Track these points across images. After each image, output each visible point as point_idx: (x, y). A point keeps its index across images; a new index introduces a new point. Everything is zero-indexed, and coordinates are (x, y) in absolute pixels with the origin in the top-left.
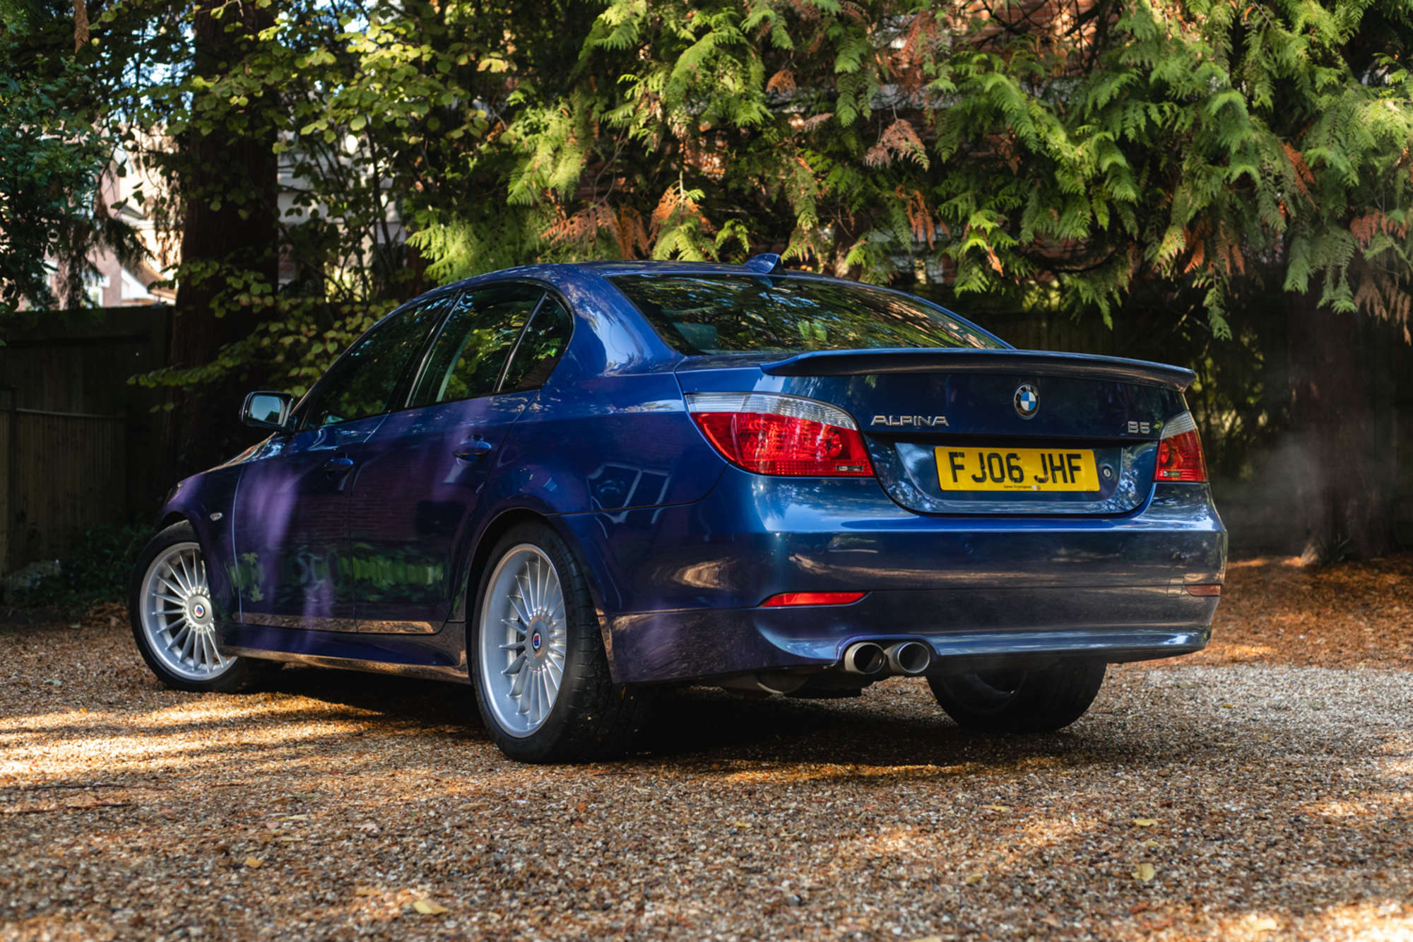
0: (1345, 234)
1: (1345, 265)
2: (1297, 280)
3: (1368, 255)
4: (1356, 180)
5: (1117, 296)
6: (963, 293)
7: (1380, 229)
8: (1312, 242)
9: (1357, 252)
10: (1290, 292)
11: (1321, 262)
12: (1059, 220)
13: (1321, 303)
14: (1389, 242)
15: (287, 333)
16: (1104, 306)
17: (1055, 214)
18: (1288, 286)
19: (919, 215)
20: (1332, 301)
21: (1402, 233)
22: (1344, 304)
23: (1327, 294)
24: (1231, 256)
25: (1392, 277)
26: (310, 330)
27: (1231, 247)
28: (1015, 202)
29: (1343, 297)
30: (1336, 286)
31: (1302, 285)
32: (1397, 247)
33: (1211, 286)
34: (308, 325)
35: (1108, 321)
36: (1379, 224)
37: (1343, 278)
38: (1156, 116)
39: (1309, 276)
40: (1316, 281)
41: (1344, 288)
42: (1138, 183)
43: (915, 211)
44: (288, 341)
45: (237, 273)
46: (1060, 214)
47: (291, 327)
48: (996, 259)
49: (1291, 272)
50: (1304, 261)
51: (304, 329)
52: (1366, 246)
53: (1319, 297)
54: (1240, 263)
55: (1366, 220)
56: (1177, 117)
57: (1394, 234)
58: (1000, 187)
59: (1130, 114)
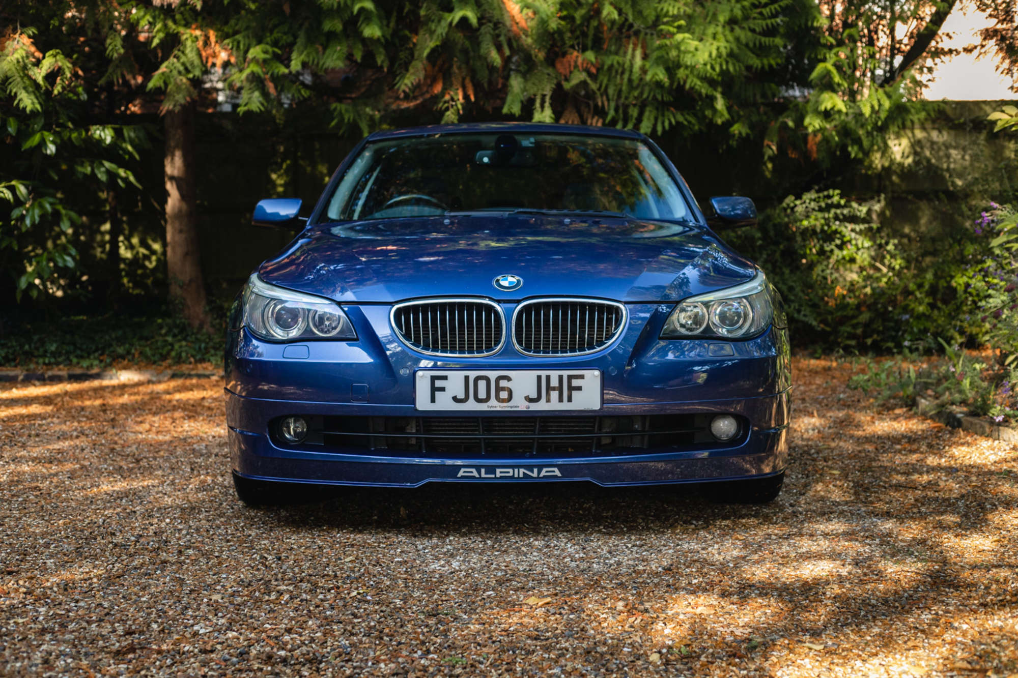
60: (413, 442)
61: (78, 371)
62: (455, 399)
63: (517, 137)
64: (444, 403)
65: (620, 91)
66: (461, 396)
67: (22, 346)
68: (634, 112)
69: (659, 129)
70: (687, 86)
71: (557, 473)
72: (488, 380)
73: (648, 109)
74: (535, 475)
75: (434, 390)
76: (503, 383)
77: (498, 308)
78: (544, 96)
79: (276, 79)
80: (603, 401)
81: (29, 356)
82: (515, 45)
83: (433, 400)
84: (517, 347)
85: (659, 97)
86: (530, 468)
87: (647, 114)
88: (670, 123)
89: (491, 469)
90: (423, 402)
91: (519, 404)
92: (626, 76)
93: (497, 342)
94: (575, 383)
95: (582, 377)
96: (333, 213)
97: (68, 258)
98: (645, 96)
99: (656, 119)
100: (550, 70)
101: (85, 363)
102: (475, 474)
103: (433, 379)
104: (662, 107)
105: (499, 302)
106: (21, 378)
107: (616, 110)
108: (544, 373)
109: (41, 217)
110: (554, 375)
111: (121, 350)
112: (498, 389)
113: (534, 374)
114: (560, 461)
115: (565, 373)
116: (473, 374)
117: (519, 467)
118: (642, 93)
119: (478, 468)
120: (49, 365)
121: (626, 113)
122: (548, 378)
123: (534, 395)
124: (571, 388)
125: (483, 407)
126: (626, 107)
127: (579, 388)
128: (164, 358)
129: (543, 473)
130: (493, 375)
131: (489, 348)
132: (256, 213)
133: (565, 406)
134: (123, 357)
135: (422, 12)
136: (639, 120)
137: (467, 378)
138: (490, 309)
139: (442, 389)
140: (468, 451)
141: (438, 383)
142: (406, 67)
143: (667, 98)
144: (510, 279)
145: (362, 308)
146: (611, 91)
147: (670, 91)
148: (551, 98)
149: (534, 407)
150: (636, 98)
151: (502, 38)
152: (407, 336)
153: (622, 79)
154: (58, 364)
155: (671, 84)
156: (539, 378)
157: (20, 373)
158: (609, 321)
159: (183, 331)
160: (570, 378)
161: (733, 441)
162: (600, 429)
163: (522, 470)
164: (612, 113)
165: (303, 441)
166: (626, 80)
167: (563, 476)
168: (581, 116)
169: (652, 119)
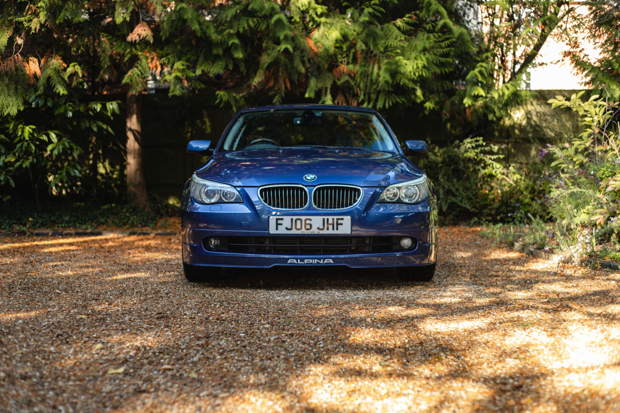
1: (329, 86)
2: (310, 93)
3: (339, 83)
7: (344, 73)
8: (317, 77)
9: (335, 82)
11: (320, 85)
12: (212, 66)
13: (321, 103)
14: (347, 78)
16: (233, 103)
18: (307, 95)
20: (324, 102)
21: (353, 75)
22: (330, 103)
23: (323, 99)
24: (285, 83)
25: (350, 93)
27: (285, 79)
29: (329, 100)
30: (327, 96)
31: (312, 95)
32: (350, 80)
33: (276, 95)
36: (343, 71)
37: (329, 92)
38: (251, 24)
39: (315, 91)
40: (318, 93)
42: (244, 51)
46: (213, 63)
49: (308, 89)
50: (313, 85)
52: (338, 79)
53: (320, 99)
54: (289, 86)
55: (339, 69)
57: (349, 75)
60: (268, 248)
61: (80, 231)
62: (287, 229)
63: (314, 112)
64: (282, 230)
65: (366, 86)
66: (289, 227)
67: (50, 217)
68: (373, 96)
69: (387, 105)
70: (401, 83)
71: (332, 261)
72: (301, 220)
73: (381, 95)
74: (322, 262)
75: (277, 224)
76: (308, 222)
77: (306, 189)
78: (327, 88)
79: (188, 79)
80: (352, 230)
81: (54, 223)
82: (312, 61)
83: (277, 229)
84: (314, 206)
85: (387, 89)
86: (320, 259)
87: (380, 97)
88: (393, 102)
89: (302, 260)
90: (272, 230)
91: (315, 231)
92: (369, 78)
93: (305, 204)
94: (340, 222)
95: (342, 219)
96: (226, 147)
97: (76, 171)
99: (385, 100)
100: (330, 75)
101: (84, 227)
102: (295, 262)
103: (277, 220)
104: (388, 94)
105: (306, 186)
106: (50, 234)
107: (364, 95)
108: (326, 217)
109: (63, 149)
110: (330, 218)
111: (102, 220)
112: (306, 224)
113: (321, 218)
114: (333, 256)
115: (335, 217)
116: (295, 218)
117: (315, 259)
118: (378, 87)
119: (297, 259)
120: (65, 228)
121: (369, 97)
122: (328, 219)
123: (321, 227)
124: (338, 224)
125: (299, 232)
126: (369, 94)
127: (341, 224)
128: (125, 224)
129: (325, 262)
130: (303, 218)
131: (302, 206)
132: (189, 148)
133: (335, 232)
134: (103, 224)
135: (264, 45)
136: (376, 101)
137: (292, 219)
138: (302, 189)
139: (281, 224)
140: (292, 252)
141: (279, 222)
142: (255, 73)
143: (391, 89)
144: (311, 176)
145: (245, 189)
146: (362, 85)
147: (392, 86)
148: (331, 89)
149: (321, 232)
150: (375, 89)
151: (305, 58)
152: (266, 201)
153: (367, 79)
154: (69, 227)
155: (393, 82)
156: (324, 219)
157: (50, 232)
158: (355, 195)
159: (135, 211)
160: (338, 219)
161: (410, 249)
162: (351, 243)
163: (316, 260)
164: (362, 97)
165: (217, 248)
166: (369, 80)
167: (334, 263)
168: (346, 98)
169: (383, 100)
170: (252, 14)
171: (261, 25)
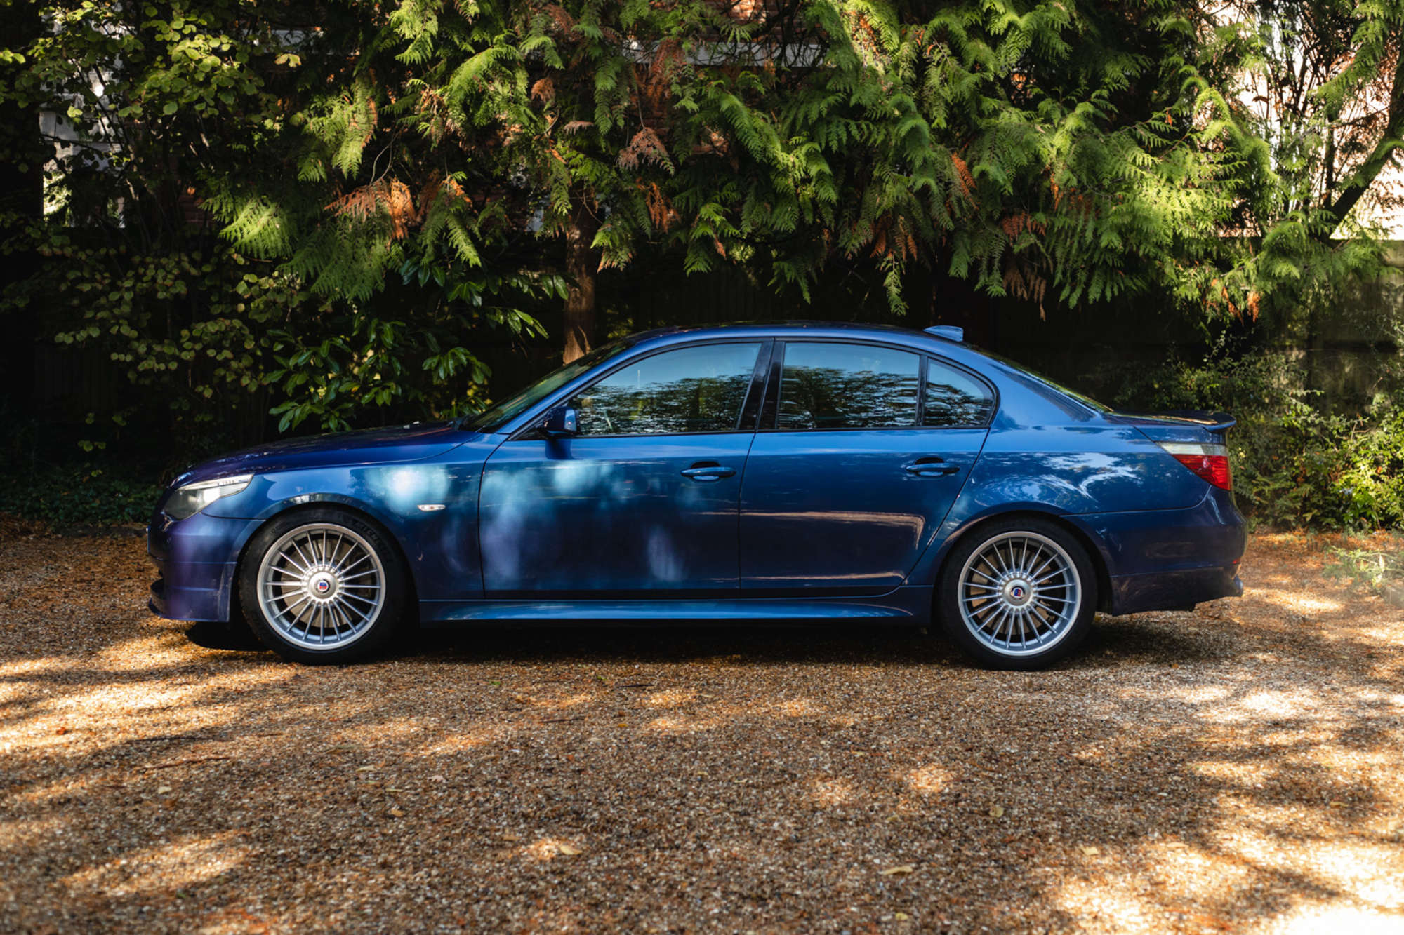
0: (997, 231)
1: (997, 257)
2: (960, 268)
3: (1016, 249)
4: (1011, 190)
5: (814, 275)
6: (692, 272)
7: (1025, 227)
8: (972, 235)
9: (1008, 247)
10: (953, 278)
11: (978, 252)
12: (772, 213)
13: (978, 287)
14: (1033, 239)
15: (82, 280)
16: (803, 285)
17: (769, 207)
18: (952, 272)
19: (656, 205)
20: (986, 286)
21: (1042, 231)
22: (997, 289)
23: (982, 279)
24: (907, 245)
25: (1032, 265)
26: (104, 278)
27: (906, 237)
28: (735, 196)
29: (995, 283)
30: (990, 274)
31: (964, 272)
32: (1039, 244)
33: (891, 269)
34: (101, 273)
35: (807, 297)
36: (1025, 223)
37: (996, 267)
38: (854, 132)
39: (968, 264)
40: (974, 269)
41: (997, 275)
42: (836, 184)
43: (653, 201)
44: (86, 288)
45: (32, 222)
46: (773, 208)
47: (87, 275)
48: (720, 245)
49: (955, 259)
50: (965, 251)
51: (98, 277)
52: (1015, 242)
53: (977, 281)
54: (914, 251)
55: (1015, 219)
56: (870, 133)
57: (1036, 232)
58: (724, 184)
59: (833, 129)
65: (1069, 252)
68: (1082, 276)
69: (1109, 294)
70: (1141, 253)
73: (1096, 272)
78: (991, 259)
82: (964, 205)
85: (1110, 263)
87: (1096, 277)
88: (1119, 288)
92: (1076, 239)
98: (1095, 260)
99: (1105, 284)
104: (1109, 272)
107: (1064, 273)
118: (1091, 257)
121: (1074, 277)
126: (1074, 272)
135: (876, 173)
136: (1088, 284)
143: (1118, 263)
146: (1059, 254)
147: (1121, 257)
148: (1000, 261)
150: (1085, 262)
151: (952, 199)
153: (1072, 244)
155: (1124, 250)
164: (1059, 276)
166: (1076, 244)
168: (1024, 277)
169: (1101, 284)
170: (858, 112)
171: (875, 135)
